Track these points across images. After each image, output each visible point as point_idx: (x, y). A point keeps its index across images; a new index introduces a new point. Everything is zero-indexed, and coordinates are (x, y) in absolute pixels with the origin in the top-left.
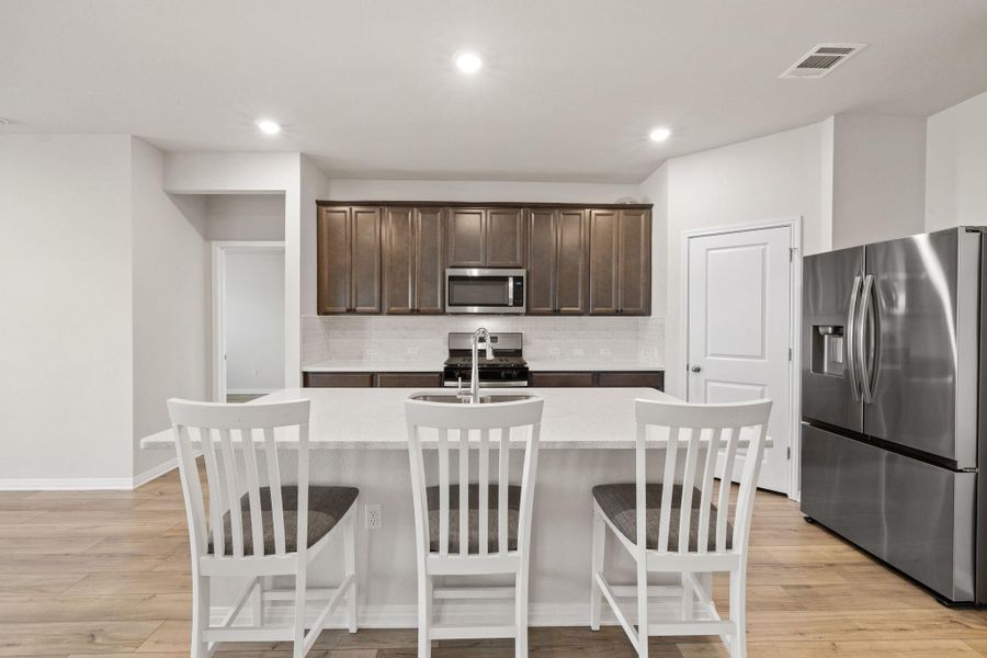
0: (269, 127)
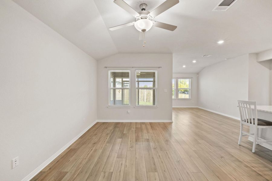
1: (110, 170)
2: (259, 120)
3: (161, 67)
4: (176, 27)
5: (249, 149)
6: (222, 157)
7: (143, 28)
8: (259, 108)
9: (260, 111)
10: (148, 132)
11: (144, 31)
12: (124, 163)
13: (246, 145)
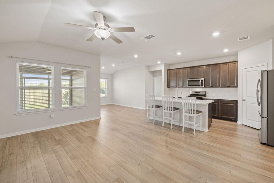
0: (159, 62)
1: (74, 171)
2: (156, 105)
3: (90, 67)
4: (121, 42)
5: (151, 123)
6: (143, 131)
7: (103, 36)
8: (156, 98)
9: (157, 101)
10: (85, 131)
11: (103, 39)
12: (83, 160)
13: (150, 121)
